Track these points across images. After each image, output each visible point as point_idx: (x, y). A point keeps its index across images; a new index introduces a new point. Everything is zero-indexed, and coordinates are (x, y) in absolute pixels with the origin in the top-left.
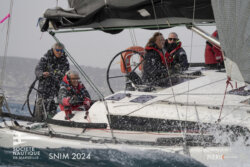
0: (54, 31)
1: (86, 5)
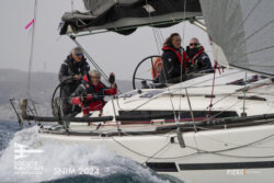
0: (74, 34)
1: (99, 6)
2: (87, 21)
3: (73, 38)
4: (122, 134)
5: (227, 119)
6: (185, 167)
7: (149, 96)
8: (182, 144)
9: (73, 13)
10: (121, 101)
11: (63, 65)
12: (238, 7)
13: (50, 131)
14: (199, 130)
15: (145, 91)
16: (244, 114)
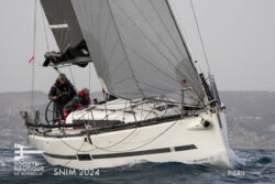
3: (56, 69)
5: (117, 126)
6: (96, 157)
8: (91, 142)
11: (53, 88)
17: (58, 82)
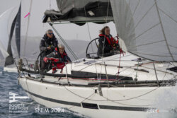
2: (58, 16)
3: (51, 25)
4: (70, 85)
5: (127, 82)
6: (102, 107)
7: (89, 63)
9: (50, 11)
10: (73, 65)
12: (132, 19)
13: (33, 79)
14: (110, 86)
15: (88, 60)
16: (136, 80)
17: (46, 36)
